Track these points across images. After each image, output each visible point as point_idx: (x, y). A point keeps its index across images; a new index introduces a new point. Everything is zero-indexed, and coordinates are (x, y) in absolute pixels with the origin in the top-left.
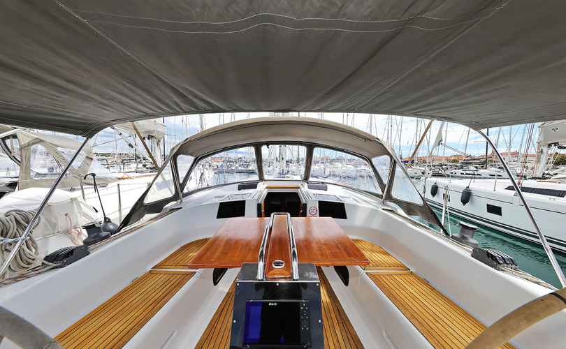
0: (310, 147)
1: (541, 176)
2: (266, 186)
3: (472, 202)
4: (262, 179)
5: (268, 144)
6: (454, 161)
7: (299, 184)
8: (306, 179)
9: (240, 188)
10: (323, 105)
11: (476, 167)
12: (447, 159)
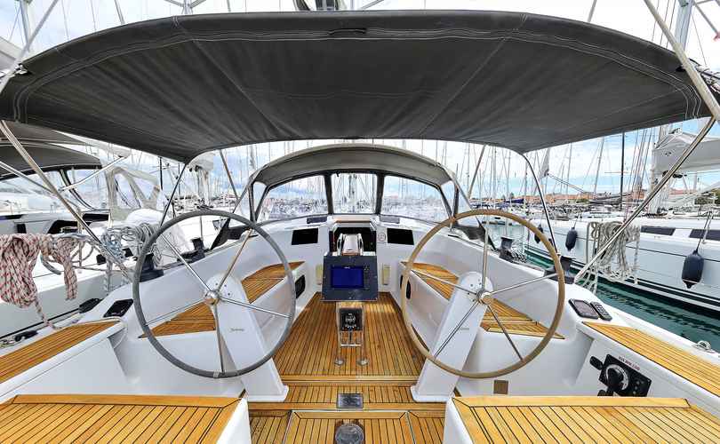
0: (381, 175)
1: (656, 213)
2: (336, 220)
3: (578, 247)
4: (331, 212)
5: (338, 172)
6: (583, 201)
7: (370, 218)
8: (378, 212)
9: (309, 221)
10: (389, 132)
11: (609, 209)
12: (574, 198)
